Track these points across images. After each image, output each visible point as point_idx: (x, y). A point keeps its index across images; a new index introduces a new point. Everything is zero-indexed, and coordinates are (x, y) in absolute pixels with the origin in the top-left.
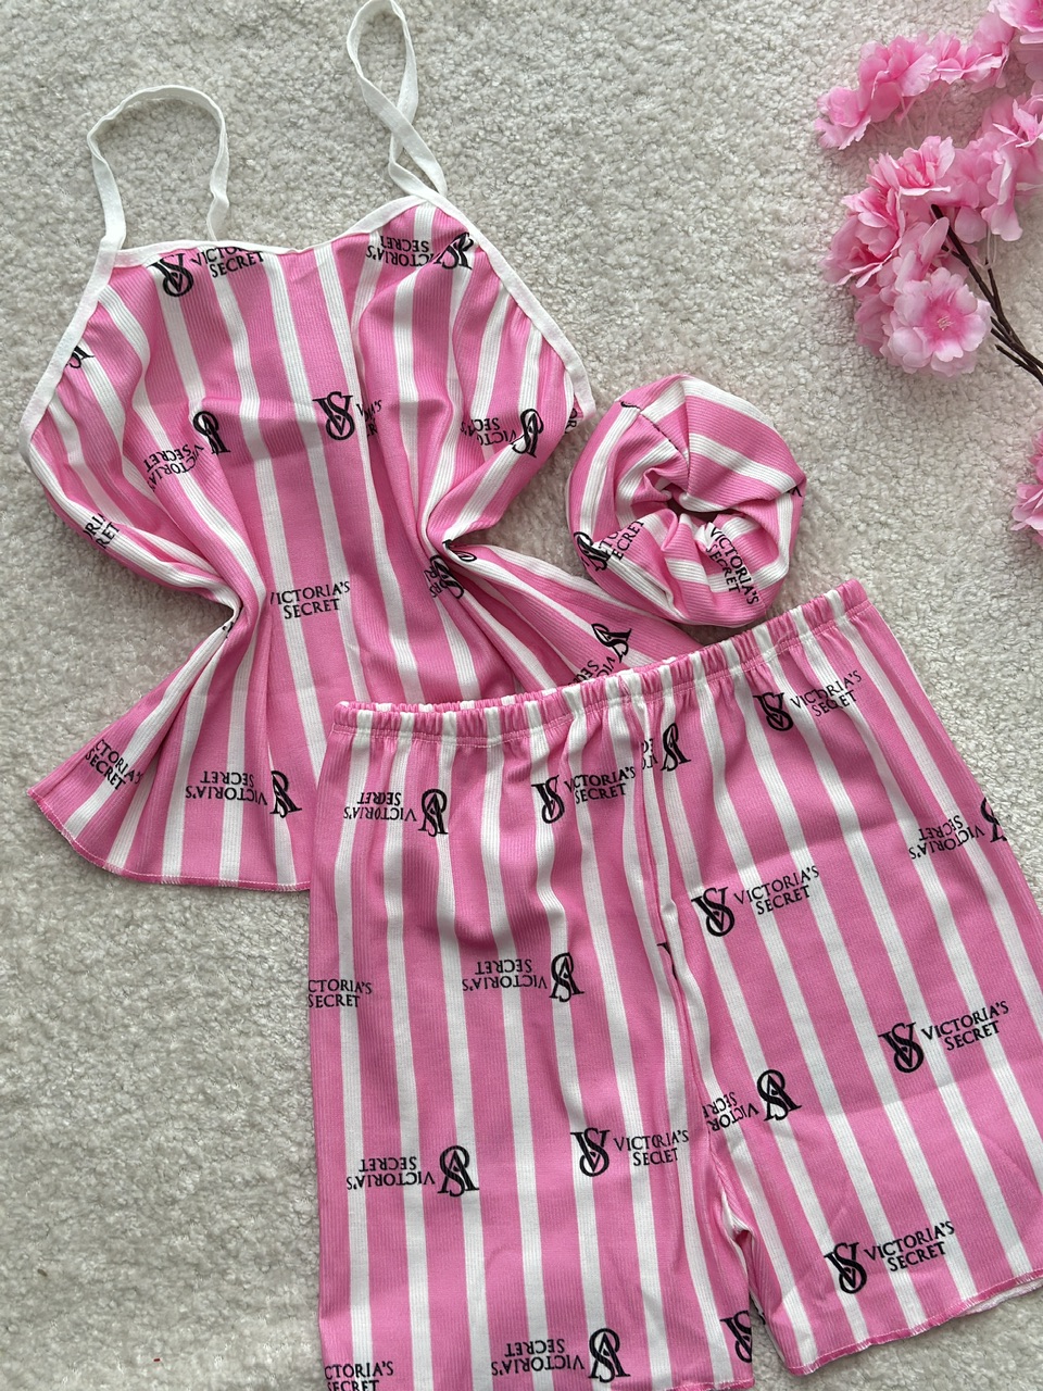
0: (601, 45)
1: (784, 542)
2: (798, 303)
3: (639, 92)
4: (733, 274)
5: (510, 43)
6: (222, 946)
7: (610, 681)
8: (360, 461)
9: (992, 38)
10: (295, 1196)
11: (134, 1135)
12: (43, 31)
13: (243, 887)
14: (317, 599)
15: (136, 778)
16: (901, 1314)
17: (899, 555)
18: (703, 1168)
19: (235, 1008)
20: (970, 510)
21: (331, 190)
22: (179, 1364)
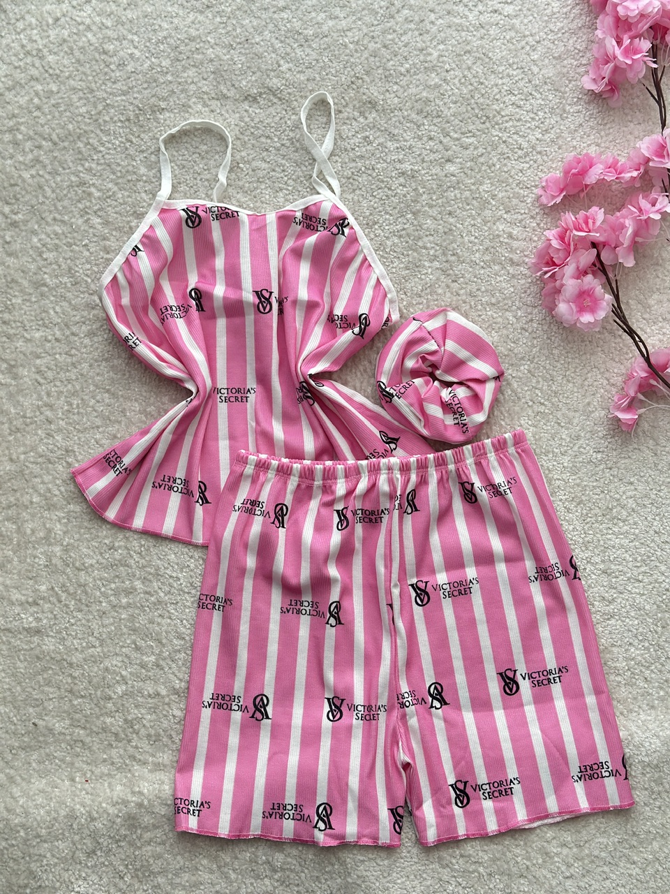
0: (433, 133)
1: (487, 403)
2: (515, 282)
3: (448, 160)
4: (483, 261)
5: (386, 125)
6: (158, 569)
7: (384, 461)
8: (272, 326)
9: (636, 160)
10: (174, 706)
11: (95, 660)
12: (146, 82)
13: (173, 539)
14: (238, 395)
15: (128, 472)
16: (485, 823)
17: (548, 421)
18: (391, 727)
19: (160, 602)
20: (589, 404)
21: (281, 185)
22: (98, 785)
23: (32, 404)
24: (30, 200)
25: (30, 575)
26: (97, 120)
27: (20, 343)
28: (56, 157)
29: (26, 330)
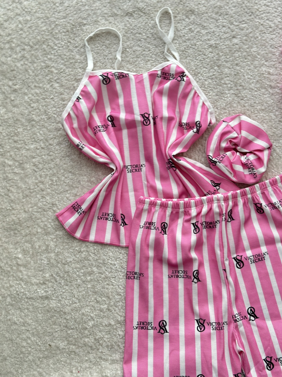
0: (225, 24)
1: (265, 161)
2: (273, 97)
3: (234, 37)
4: (256, 88)
5: (200, 22)
6: (104, 260)
7: (215, 196)
8: (151, 131)
10: (119, 330)
11: (76, 310)
12: (75, 11)
13: (111, 245)
14: (136, 168)
15: (85, 213)
18: (231, 332)
19: (107, 278)
21: (149, 58)
22: (85, 374)
23: (33, 182)
24: (22, 77)
25: (40, 269)
26: (52, 33)
27: (24, 152)
28: (33, 54)
29: (26, 145)
